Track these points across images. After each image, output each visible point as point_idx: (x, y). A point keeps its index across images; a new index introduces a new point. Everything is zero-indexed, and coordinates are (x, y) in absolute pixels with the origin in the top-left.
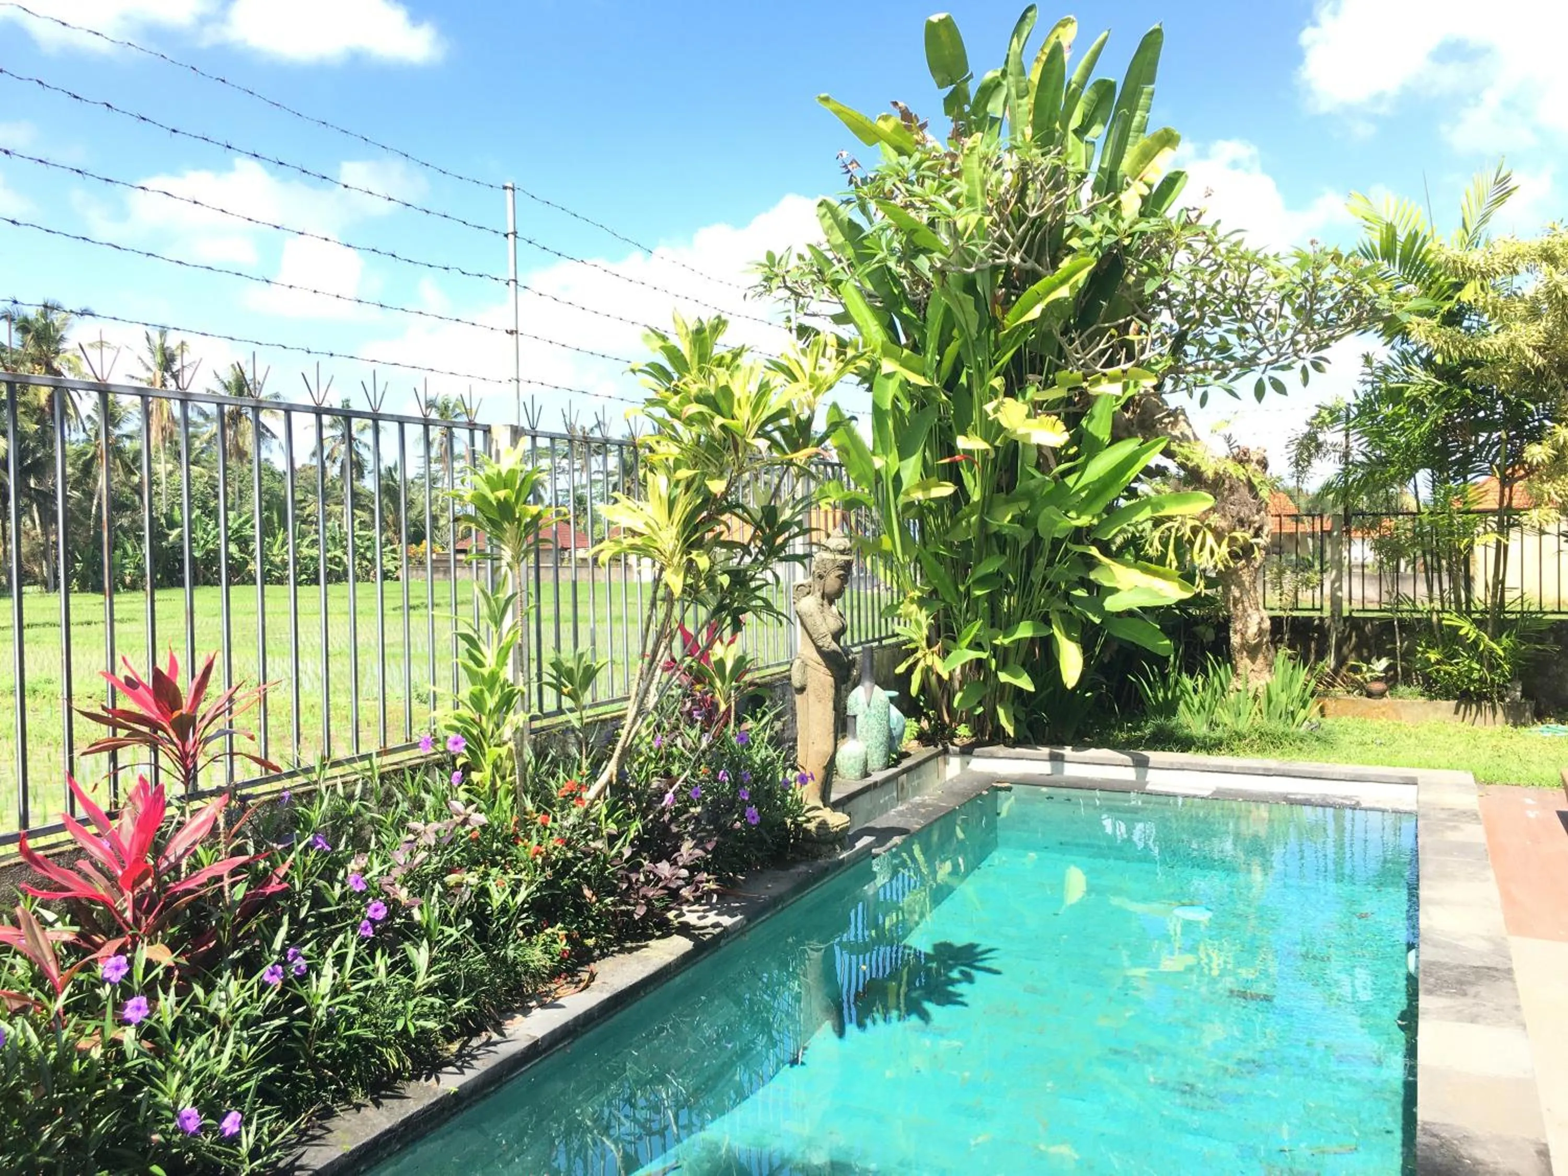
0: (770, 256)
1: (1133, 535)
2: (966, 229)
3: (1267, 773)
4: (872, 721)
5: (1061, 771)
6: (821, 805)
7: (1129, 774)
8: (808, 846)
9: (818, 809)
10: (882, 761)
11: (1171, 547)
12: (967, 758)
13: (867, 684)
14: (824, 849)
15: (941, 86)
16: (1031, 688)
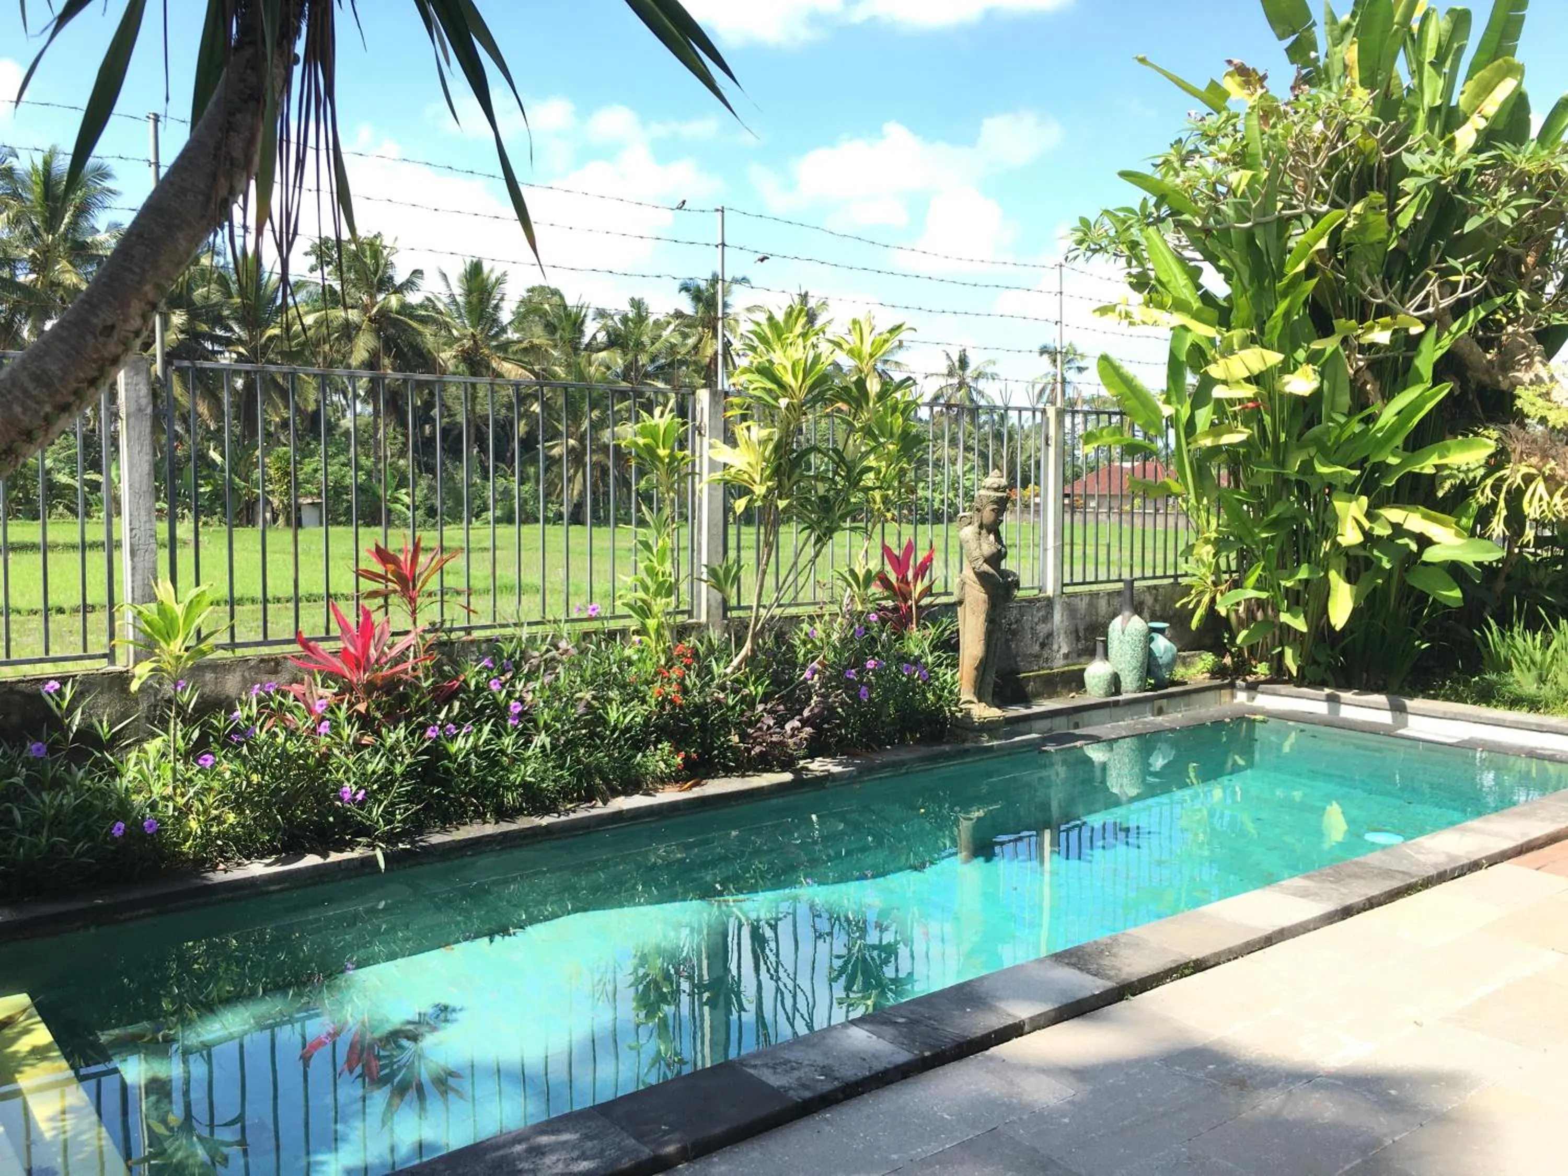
0: (1084, 222)
1: (1463, 481)
2: (1239, 186)
3: (1541, 729)
4: (1126, 647)
5: (1337, 712)
6: (975, 700)
7: (1386, 717)
8: (958, 731)
9: (971, 702)
10: (1135, 685)
11: (1502, 496)
12: (1253, 693)
13: (1127, 613)
14: (971, 735)
15: (1281, 37)
16: (1304, 628)
